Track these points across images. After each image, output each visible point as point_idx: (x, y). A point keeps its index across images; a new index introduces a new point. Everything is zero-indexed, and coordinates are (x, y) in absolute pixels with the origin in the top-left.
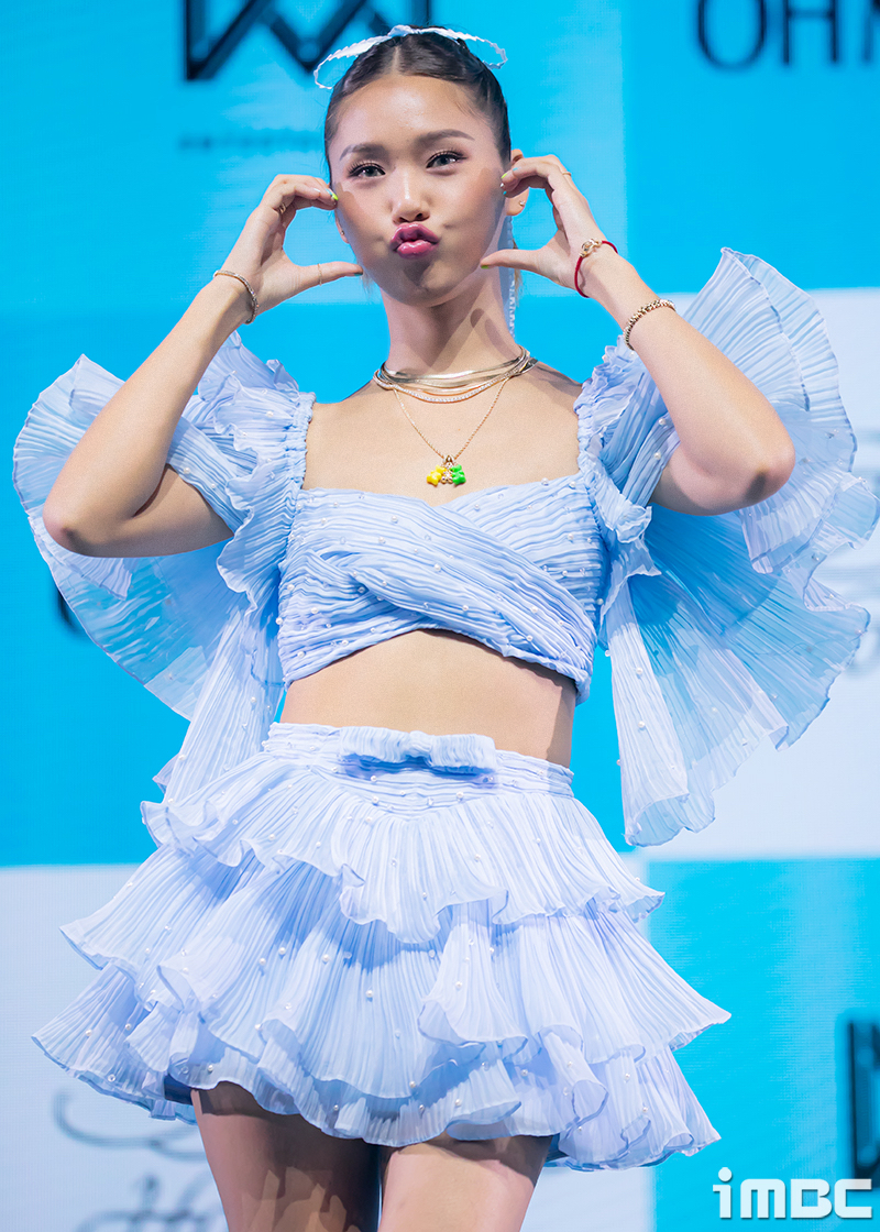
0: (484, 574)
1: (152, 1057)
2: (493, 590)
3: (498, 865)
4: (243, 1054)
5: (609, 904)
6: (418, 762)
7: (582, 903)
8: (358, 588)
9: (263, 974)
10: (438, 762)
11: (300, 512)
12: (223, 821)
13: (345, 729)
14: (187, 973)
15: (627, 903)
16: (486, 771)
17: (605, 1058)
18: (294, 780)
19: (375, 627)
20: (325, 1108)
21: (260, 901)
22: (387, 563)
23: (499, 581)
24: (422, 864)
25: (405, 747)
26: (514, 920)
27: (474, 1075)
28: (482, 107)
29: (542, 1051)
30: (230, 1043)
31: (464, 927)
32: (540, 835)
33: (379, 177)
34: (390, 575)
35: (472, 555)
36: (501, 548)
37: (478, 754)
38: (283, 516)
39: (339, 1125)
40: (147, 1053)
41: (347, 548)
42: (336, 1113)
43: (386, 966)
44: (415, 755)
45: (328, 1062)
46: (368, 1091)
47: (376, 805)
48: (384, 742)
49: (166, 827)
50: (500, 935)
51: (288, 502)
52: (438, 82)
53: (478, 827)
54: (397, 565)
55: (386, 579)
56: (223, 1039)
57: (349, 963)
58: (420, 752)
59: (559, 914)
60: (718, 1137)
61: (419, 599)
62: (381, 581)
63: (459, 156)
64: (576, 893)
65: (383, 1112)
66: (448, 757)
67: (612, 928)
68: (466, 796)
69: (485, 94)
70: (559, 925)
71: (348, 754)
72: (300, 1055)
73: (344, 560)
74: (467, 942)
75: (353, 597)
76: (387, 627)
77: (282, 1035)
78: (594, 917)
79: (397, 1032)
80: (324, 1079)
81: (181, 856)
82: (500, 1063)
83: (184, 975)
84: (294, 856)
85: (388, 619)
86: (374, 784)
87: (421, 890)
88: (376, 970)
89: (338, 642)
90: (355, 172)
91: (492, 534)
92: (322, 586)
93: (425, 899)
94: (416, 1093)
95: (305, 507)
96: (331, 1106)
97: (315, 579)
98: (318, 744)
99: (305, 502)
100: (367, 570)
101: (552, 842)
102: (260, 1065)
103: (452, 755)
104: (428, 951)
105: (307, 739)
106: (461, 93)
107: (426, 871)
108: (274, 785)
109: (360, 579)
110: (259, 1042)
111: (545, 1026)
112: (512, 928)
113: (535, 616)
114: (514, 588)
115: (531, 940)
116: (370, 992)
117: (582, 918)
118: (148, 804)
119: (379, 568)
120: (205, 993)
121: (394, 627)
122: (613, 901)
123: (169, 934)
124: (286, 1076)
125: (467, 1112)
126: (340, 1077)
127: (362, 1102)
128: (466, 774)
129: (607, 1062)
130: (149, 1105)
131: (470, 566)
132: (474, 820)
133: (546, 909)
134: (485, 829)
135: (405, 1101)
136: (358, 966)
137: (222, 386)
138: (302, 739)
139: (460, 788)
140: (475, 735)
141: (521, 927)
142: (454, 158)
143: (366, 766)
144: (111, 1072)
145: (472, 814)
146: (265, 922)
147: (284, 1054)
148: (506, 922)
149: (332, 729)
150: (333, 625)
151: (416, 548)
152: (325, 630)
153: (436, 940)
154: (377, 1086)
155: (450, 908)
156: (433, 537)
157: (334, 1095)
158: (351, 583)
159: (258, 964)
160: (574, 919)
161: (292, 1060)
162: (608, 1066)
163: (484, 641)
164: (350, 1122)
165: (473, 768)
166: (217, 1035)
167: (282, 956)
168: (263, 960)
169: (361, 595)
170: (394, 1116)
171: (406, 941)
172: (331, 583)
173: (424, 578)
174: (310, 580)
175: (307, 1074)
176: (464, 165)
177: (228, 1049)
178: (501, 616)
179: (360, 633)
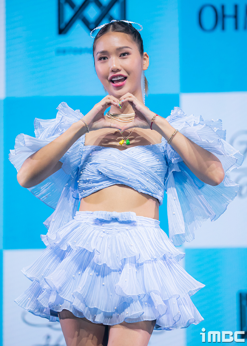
0: (134, 170)
1: (44, 304)
2: (136, 174)
3: (138, 247)
4: (69, 301)
5: (169, 256)
6: (115, 220)
7: (161, 256)
8: (100, 173)
9: (74, 280)
10: (120, 220)
11: (84, 152)
12: (61, 238)
13: (95, 212)
14: (52, 280)
15: (175, 256)
16: (134, 222)
17: (168, 299)
18: (82, 226)
19: (104, 184)
20: (92, 315)
21: (72, 260)
22: (107, 166)
23: (138, 172)
24: (117, 248)
25: (111, 216)
26: (142, 262)
27: (132, 305)
28: (135, 40)
29: (150, 298)
30: (65, 299)
31: (128, 264)
32: (149, 239)
33: (107, 60)
34: (108, 169)
35: (131, 164)
36: (139, 163)
37: (131, 217)
38: (80, 153)
39: (96, 320)
40: (43, 303)
41: (97, 162)
42: (95, 317)
43: (108, 276)
44: (114, 218)
45: (92, 303)
46: (103, 310)
47: (104, 232)
48: (106, 215)
49: (47, 241)
50: (139, 266)
51: (81, 149)
52: (122, 34)
53: (132, 237)
54: (110, 167)
55: (107, 171)
56: (63, 298)
57: (98, 275)
58: (115, 217)
59: (155, 260)
60: (203, 319)
61: (116, 176)
62: (106, 171)
63: (128, 53)
64: (160, 254)
65: (108, 316)
66: (123, 218)
67: (171, 263)
68: (129, 229)
69: (136, 37)
70: (155, 262)
71: (96, 218)
72: (84, 301)
73: (96, 165)
74: (129, 268)
75: (98, 175)
76: (107, 184)
77: (79, 296)
78: (166, 260)
79: (111, 294)
80: (91, 307)
81: (51, 249)
82: (138, 301)
83: (52, 281)
84: (81, 246)
85: (107, 181)
86: (103, 226)
87: (116, 255)
88: (105, 277)
89: (94, 188)
90: (100, 59)
91: (136, 159)
92: (90, 172)
93: (118, 257)
94: (117, 311)
95: (85, 150)
96: (94, 315)
97: (88, 170)
98: (88, 216)
99: (85, 149)
100: (102, 168)
101: (153, 240)
102: (73, 304)
103: (124, 218)
104: (119, 271)
105: (85, 215)
106: (129, 36)
107: (118, 249)
108: (76, 228)
109: (100, 170)
110: (73, 298)
111: (150, 290)
112: (142, 264)
113: (148, 181)
114: (142, 174)
115: (147, 267)
116: (103, 283)
117: (162, 261)
118: (42, 235)
119: (105, 168)
120: (57, 285)
121: (109, 184)
122: (170, 256)
123: (49, 270)
124: (80, 307)
125: (130, 315)
126: (96, 307)
127: (102, 313)
128: (128, 222)
129: (169, 299)
130: (49, 318)
131: (130, 167)
132: (131, 235)
133: (151, 258)
134: (134, 237)
135: (114, 313)
136: (100, 276)
137: (62, 119)
138: (83, 215)
139: (127, 227)
140: (131, 212)
141: (144, 264)
142: (127, 54)
143: (101, 222)
144: (36, 309)
145: (130, 234)
146: (74, 265)
147: (80, 301)
148: (140, 262)
149: (91, 212)
150: (92, 183)
151: (116, 162)
152: (91, 184)
153: (121, 268)
154: (106, 309)
155: (125, 259)
156: (120, 159)
157: (95, 311)
158: (97, 172)
159: (73, 277)
160: (160, 261)
161: (82, 302)
162: (169, 300)
163: (134, 188)
164: (99, 319)
165: (130, 221)
166: (62, 296)
167: (79, 275)
168: (74, 276)
169: (100, 175)
170: (111, 317)
171: (113, 269)
172: (92, 171)
173: (118, 171)
174: (87, 171)
175: (87, 306)
176: (130, 56)
177: (65, 300)
178: (139, 181)
179: (100, 185)
